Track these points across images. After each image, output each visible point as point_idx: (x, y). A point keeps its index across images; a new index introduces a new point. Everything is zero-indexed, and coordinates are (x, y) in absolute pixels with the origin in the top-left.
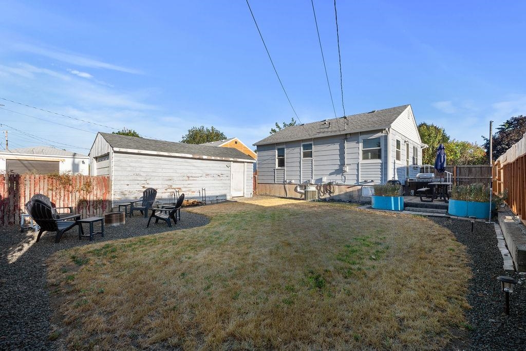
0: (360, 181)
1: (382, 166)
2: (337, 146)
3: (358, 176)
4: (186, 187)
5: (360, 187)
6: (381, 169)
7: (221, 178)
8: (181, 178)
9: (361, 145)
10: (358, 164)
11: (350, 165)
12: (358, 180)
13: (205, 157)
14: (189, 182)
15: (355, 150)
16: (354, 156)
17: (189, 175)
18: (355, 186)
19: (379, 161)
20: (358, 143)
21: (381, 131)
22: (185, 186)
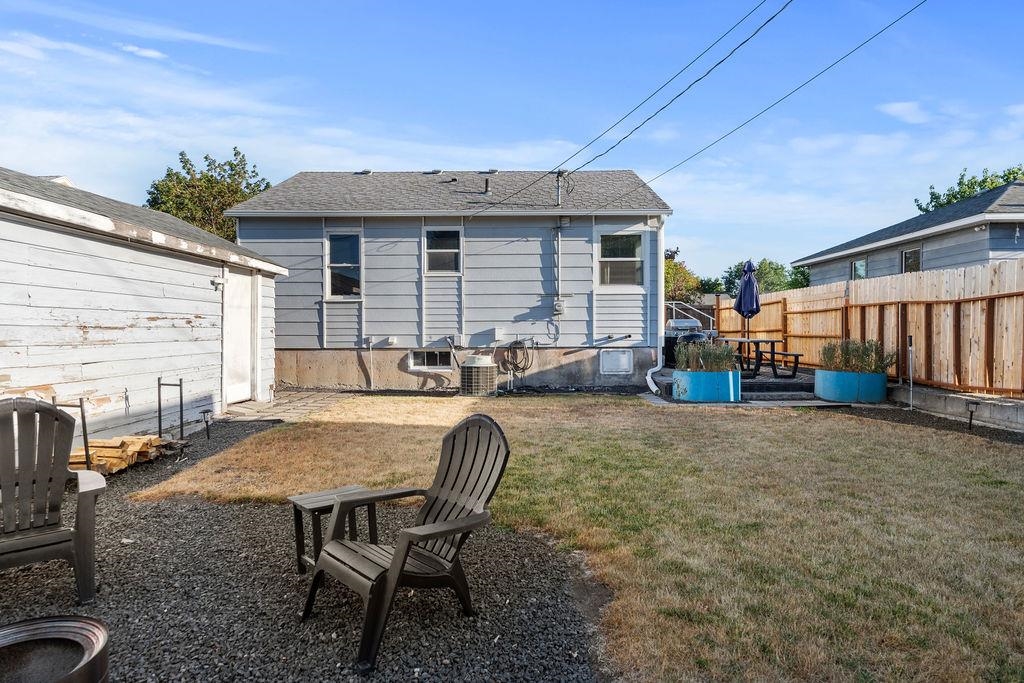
0: (595, 337)
1: (645, 301)
2: (534, 245)
3: (590, 323)
4: (74, 380)
5: (594, 352)
6: (644, 308)
7: (197, 333)
8: (52, 336)
9: (597, 248)
10: (590, 296)
11: (569, 295)
12: (590, 335)
13: (158, 238)
14: (86, 353)
15: (584, 261)
16: (580, 274)
17: (88, 318)
18: (581, 349)
19: (638, 290)
20: (590, 241)
21: (643, 219)
22: (71, 371)
